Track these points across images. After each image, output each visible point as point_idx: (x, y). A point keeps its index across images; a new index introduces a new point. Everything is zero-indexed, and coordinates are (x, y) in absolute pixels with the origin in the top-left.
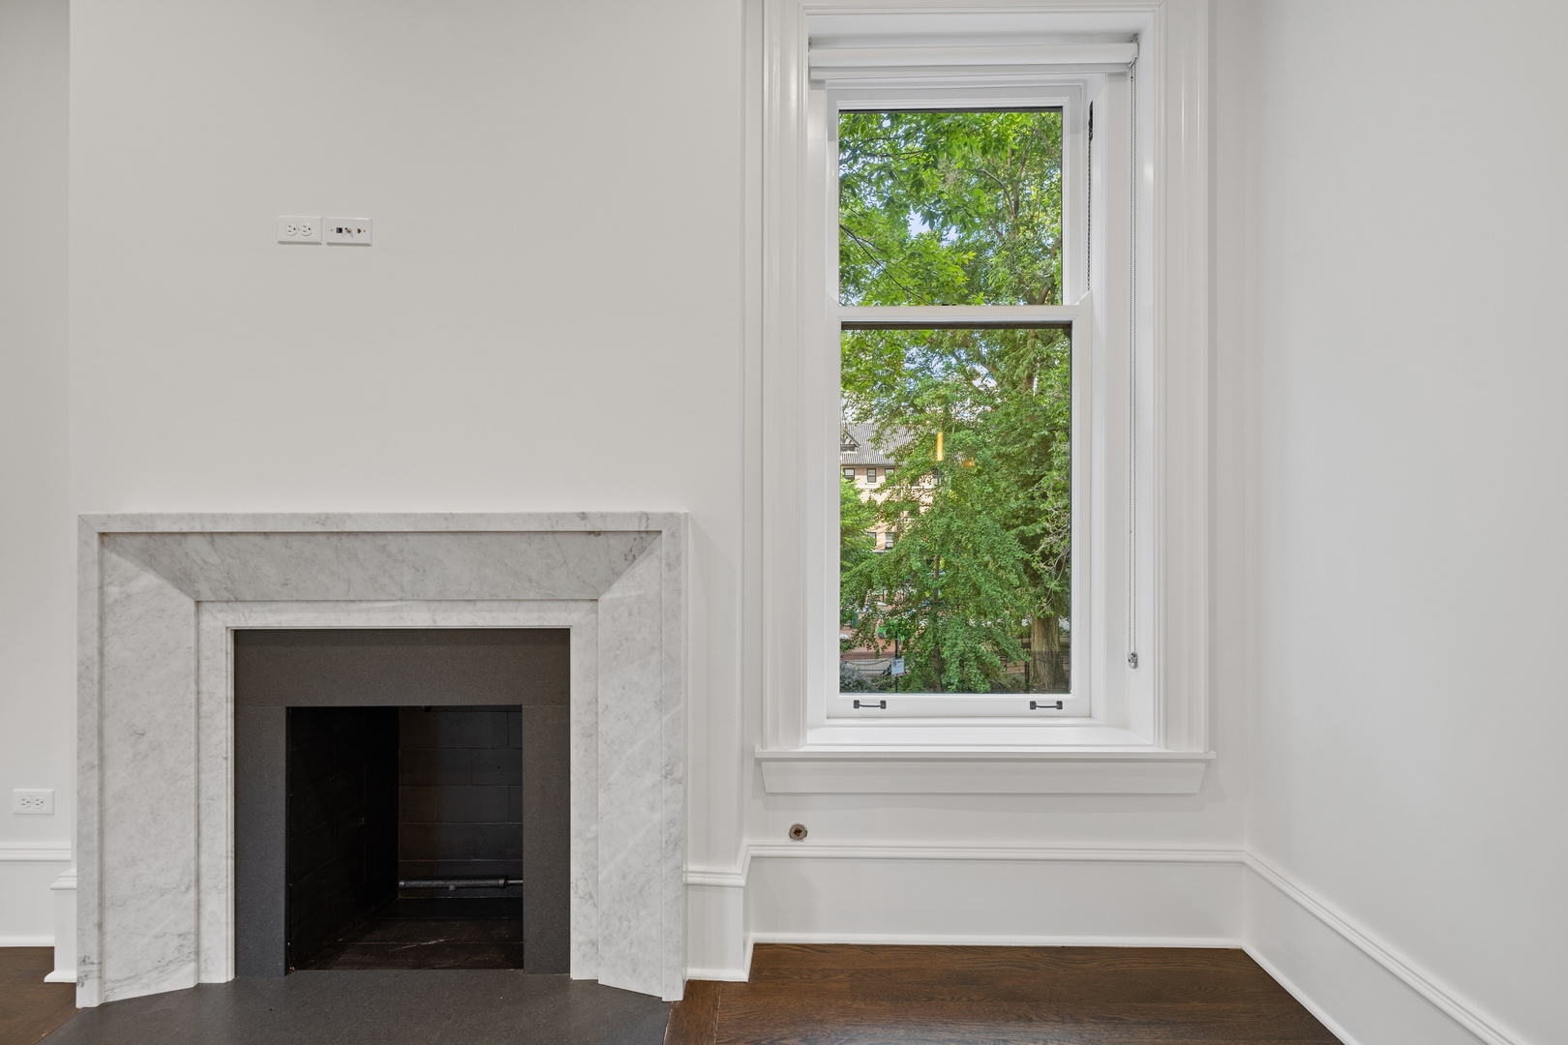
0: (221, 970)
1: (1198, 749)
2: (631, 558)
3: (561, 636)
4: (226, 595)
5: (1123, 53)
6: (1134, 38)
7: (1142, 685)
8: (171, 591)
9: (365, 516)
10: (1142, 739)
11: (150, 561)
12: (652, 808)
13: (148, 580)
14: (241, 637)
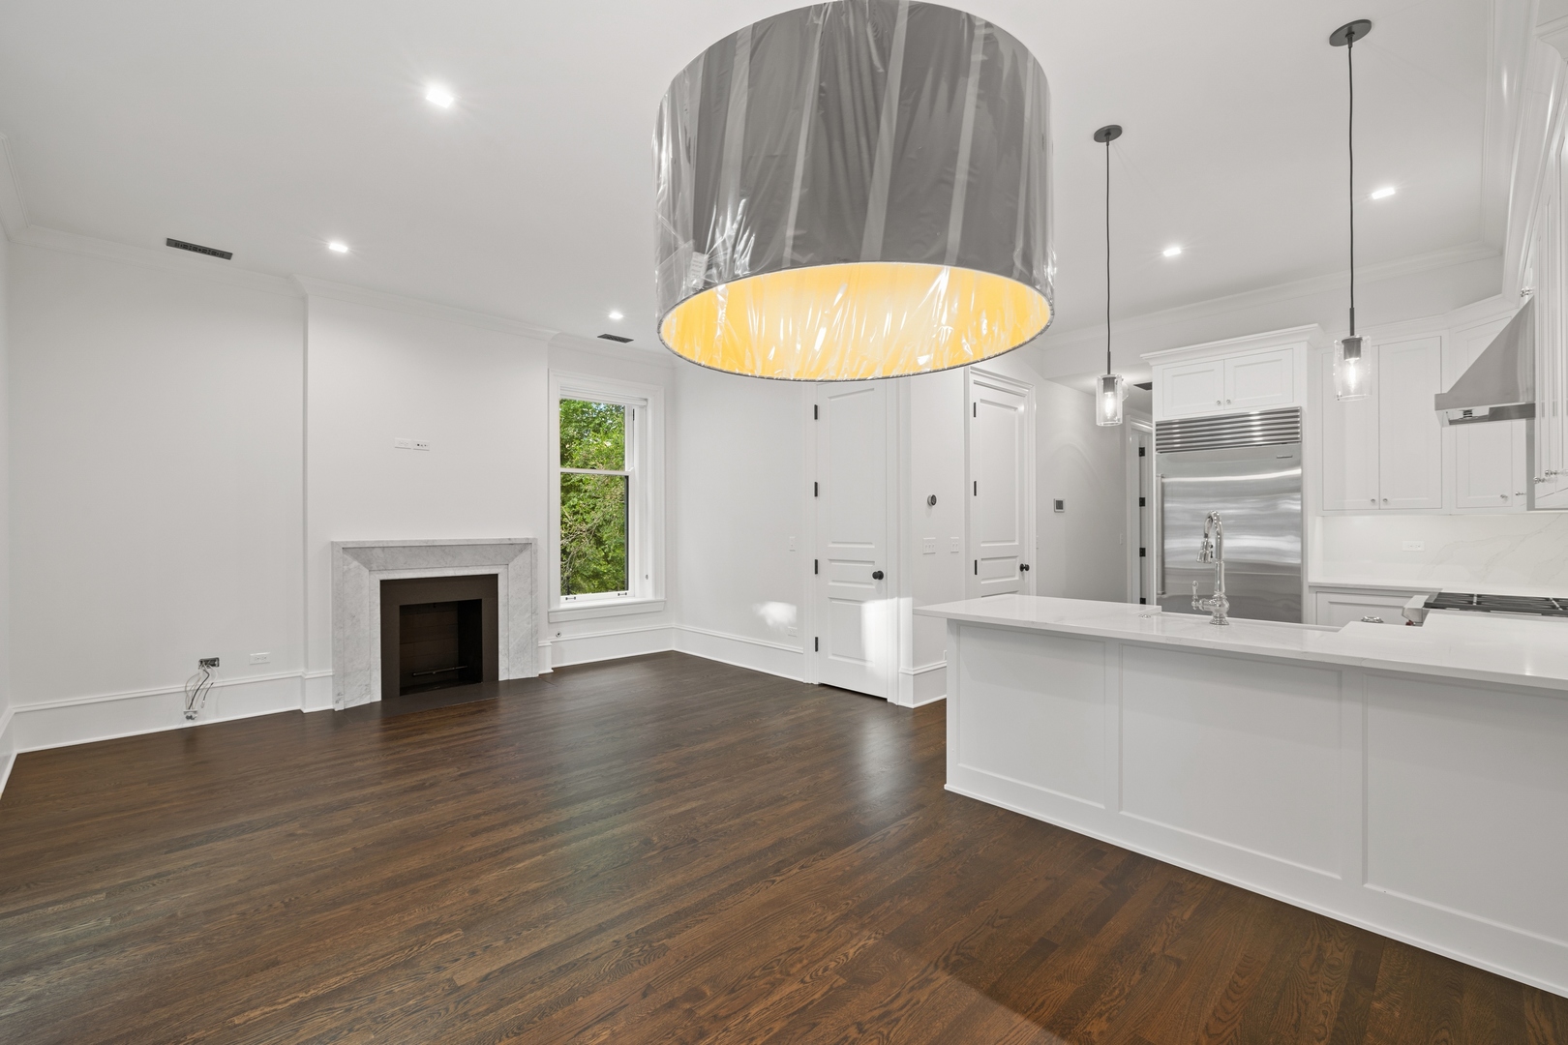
0: (378, 698)
1: (663, 598)
2: (521, 551)
3: (496, 576)
4: (382, 568)
5: (644, 403)
6: (646, 400)
7: (649, 584)
8: (362, 567)
9: (441, 540)
10: (650, 597)
11: (356, 557)
12: (528, 623)
13: (355, 563)
14: (383, 582)
